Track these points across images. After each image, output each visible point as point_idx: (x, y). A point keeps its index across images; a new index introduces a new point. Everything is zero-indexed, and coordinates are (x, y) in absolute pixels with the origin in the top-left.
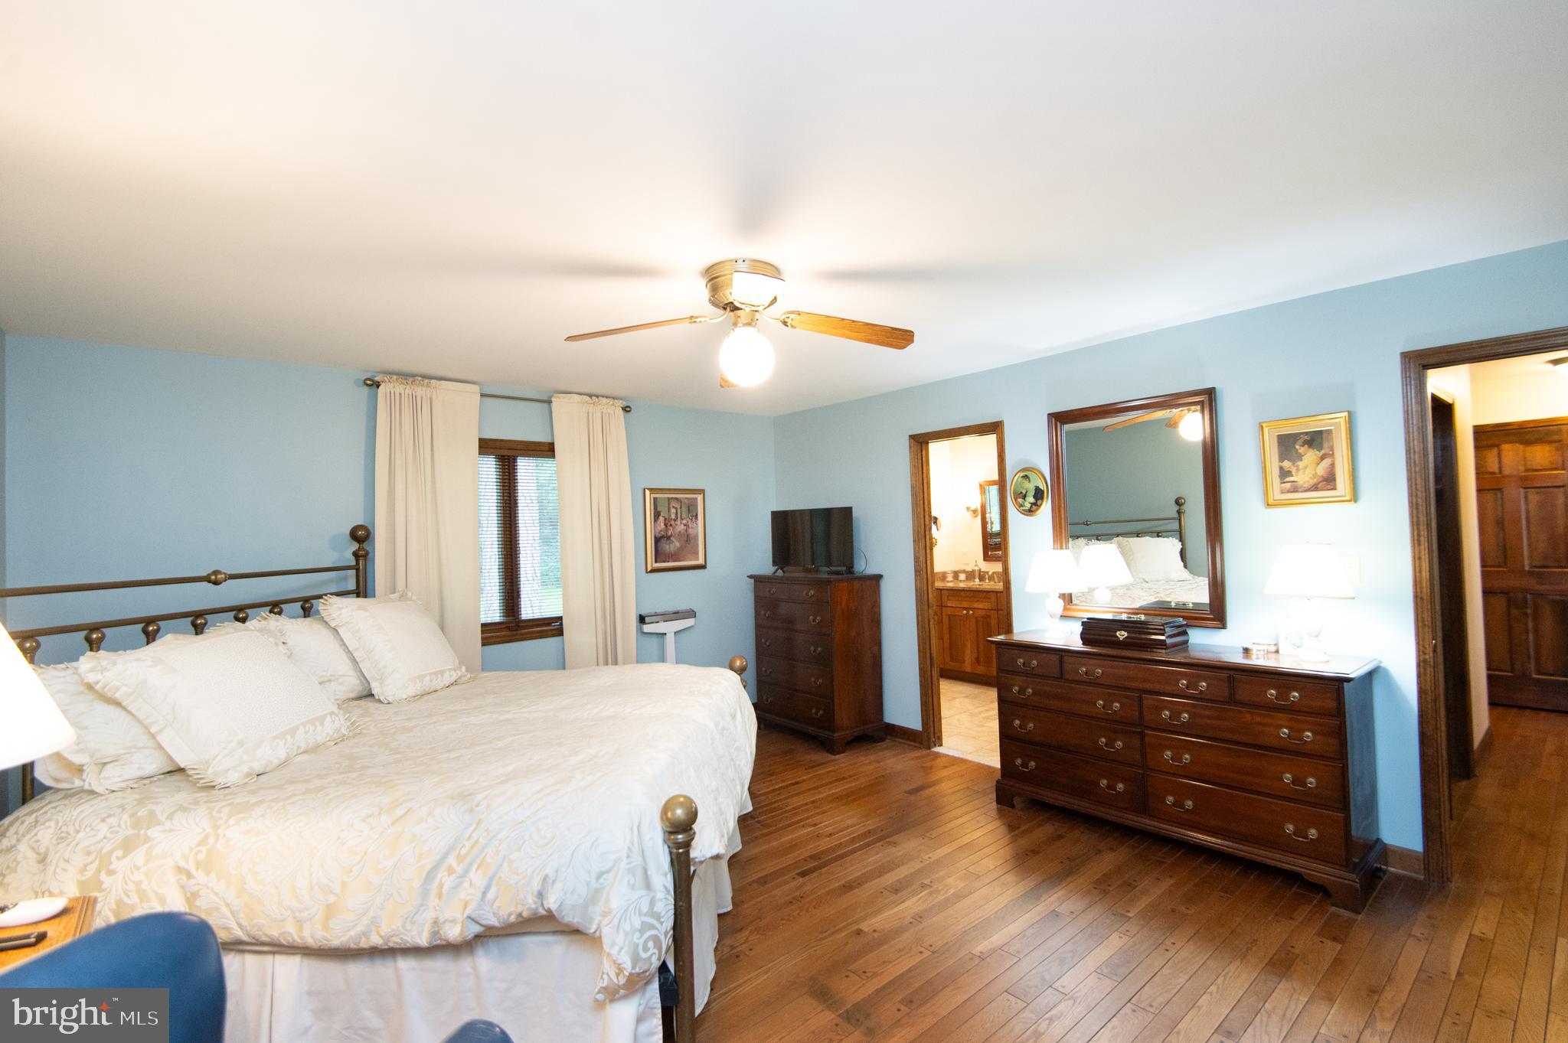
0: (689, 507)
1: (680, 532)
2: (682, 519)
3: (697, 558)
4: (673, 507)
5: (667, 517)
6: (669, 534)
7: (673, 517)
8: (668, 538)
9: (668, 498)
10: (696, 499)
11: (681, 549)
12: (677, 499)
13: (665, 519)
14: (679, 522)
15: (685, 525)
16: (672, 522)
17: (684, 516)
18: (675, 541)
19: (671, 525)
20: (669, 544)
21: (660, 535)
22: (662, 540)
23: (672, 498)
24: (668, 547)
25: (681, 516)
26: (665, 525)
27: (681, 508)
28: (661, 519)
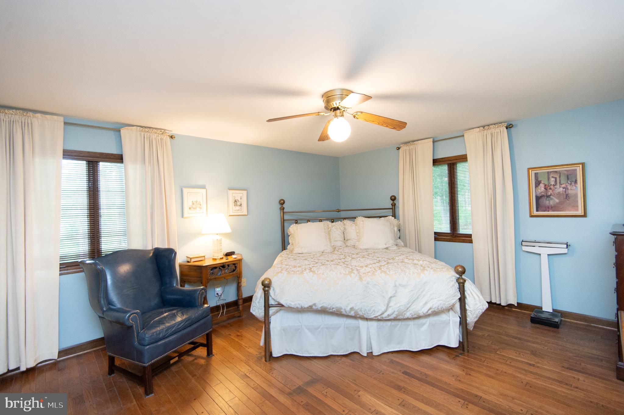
0: (568, 176)
1: (559, 193)
2: (561, 184)
3: (577, 210)
4: (553, 177)
5: (547, 183)
6: (549, 194)
7: (553, 183)
8: (548, 197)
9: (548, 172)
10: (576, 170)
11: (560, 203)
12: (556, 172)
13: (545, 185)
14: (558, 186)
15: (563, 188)
16: (552, 187)
17: (562, 182)
18: (553, 198)
19: (550, 189)
20: (549, 200)
21: (540, 195)
22: (543, 197)
23: (551, 172)
24: (548, 202)
25: (560, 182)
26: (545, 188)
27: (560, 177)
28: (542, 185)
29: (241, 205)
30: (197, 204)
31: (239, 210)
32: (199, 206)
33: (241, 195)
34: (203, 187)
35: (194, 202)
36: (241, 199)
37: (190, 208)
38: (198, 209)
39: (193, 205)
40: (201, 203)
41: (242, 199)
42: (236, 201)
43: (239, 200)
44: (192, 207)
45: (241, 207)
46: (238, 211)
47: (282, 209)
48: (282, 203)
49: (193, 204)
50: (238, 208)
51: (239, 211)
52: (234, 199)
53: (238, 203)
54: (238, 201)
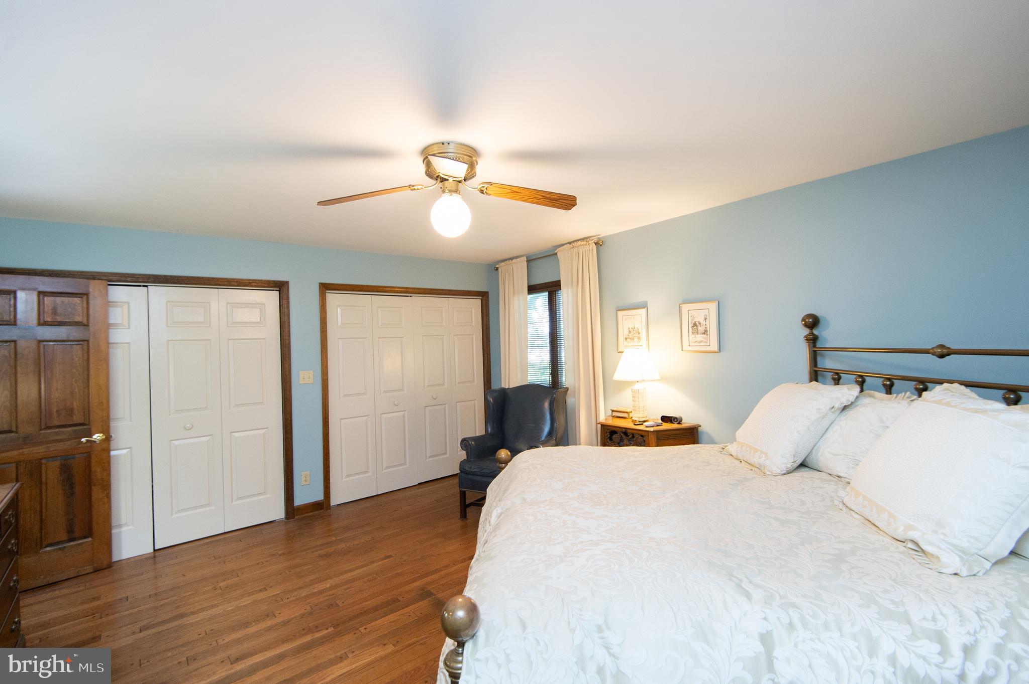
29: (706, 331)
30: (635, 332)
31: (701, 342)
32: (637, 335)
33: (706, 312)
34: (643, 306)
35: (630, 329)
36: (705, 319)
37: (626, 339)
38: (636, 339)
39: (630, 335)
40: (640, 331)
41: (707, 321)
42: (695, 325)
43: (703, 322)
44: (628, 337)
45: (705, 336)
46: (699, 344)
47: (813, 340)
48: (812, 322)
49: (630, 332)
50: (700, 337)
51: (702, 344)
52: (692, 320)
53: (701, 329)
54: (700, 324)
